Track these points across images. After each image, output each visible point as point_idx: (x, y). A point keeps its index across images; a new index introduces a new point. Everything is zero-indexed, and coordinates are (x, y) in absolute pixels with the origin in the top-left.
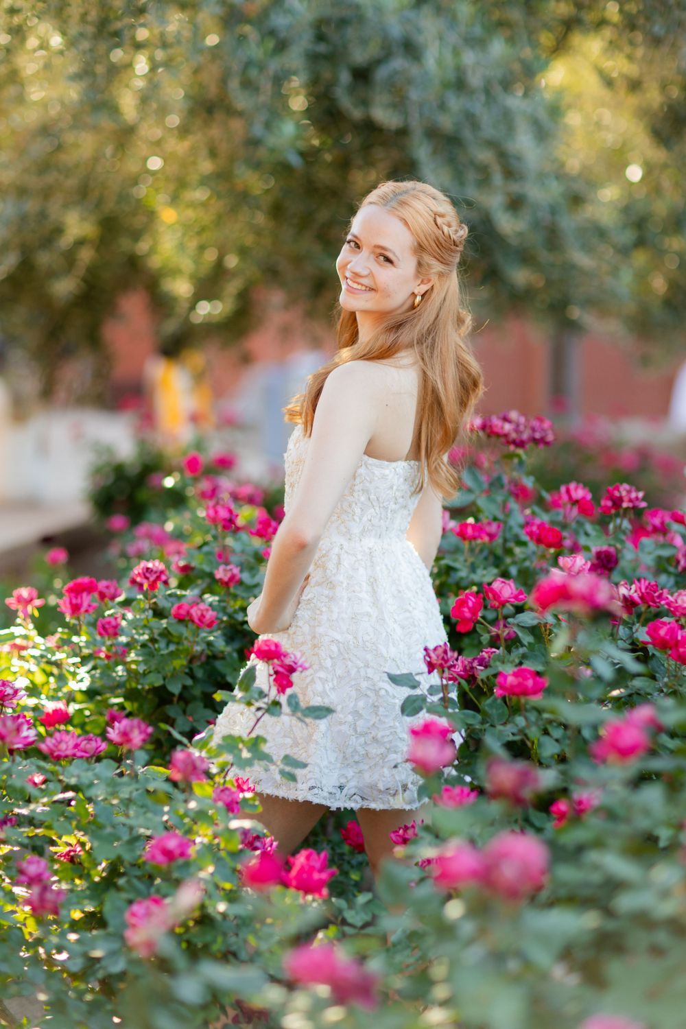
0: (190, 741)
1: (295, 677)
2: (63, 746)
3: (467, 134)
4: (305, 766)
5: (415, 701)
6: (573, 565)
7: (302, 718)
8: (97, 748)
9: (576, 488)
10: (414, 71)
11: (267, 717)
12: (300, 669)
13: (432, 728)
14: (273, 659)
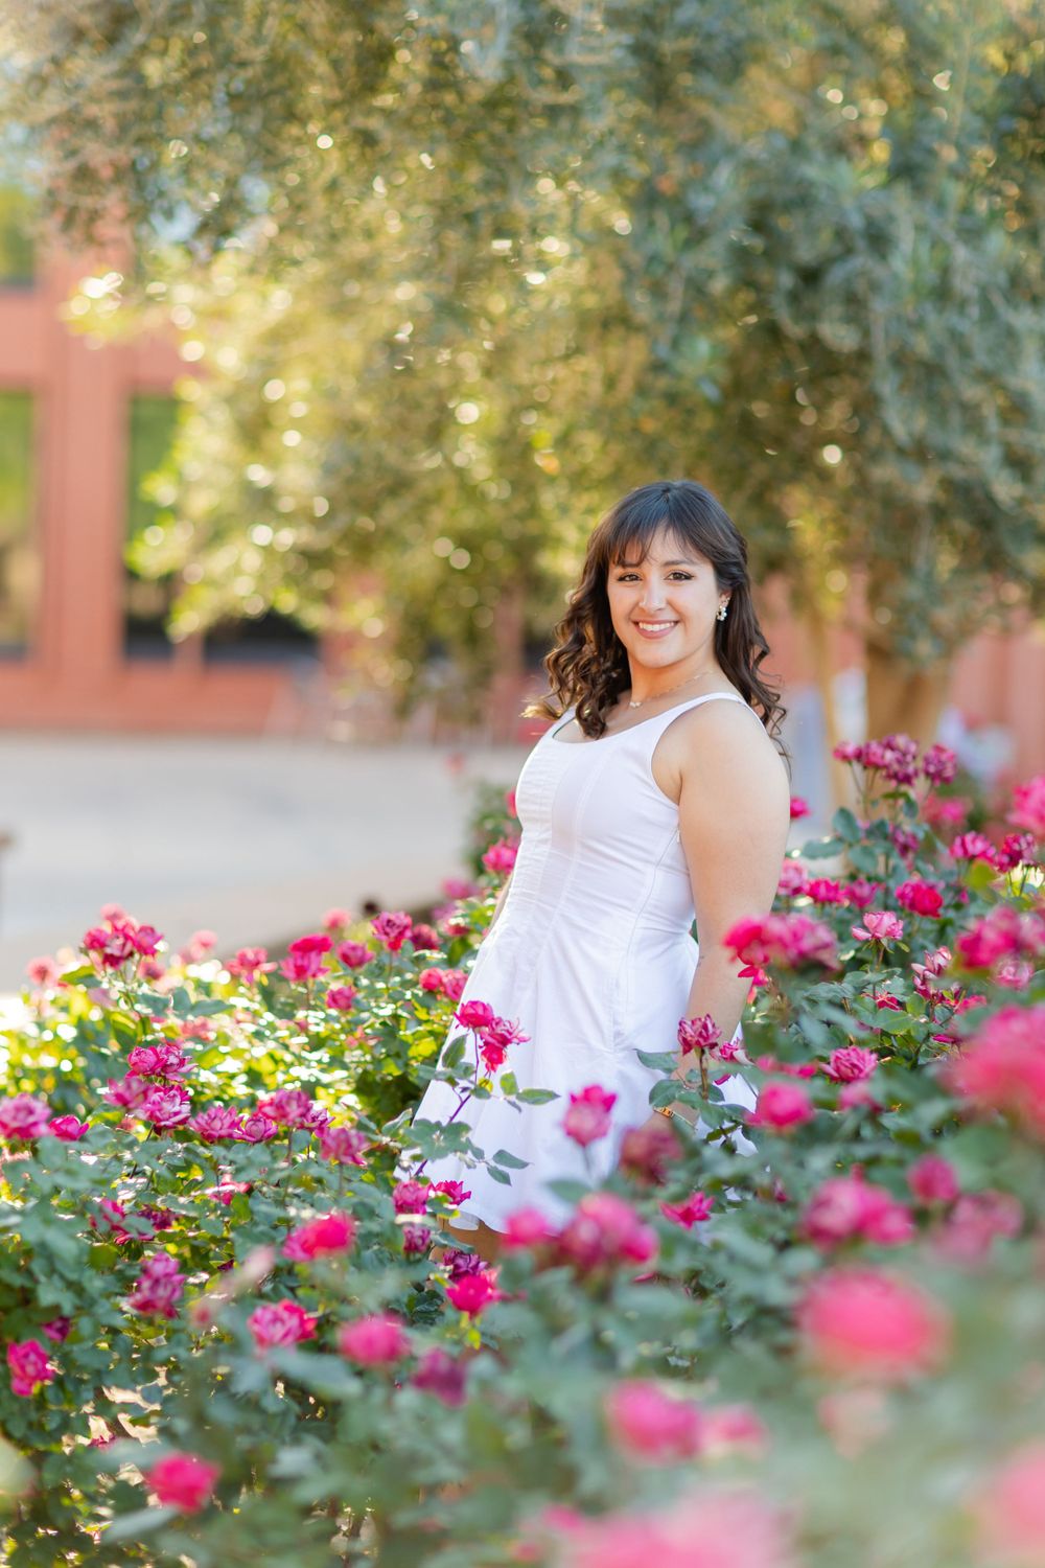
0: (379, 1125)
1: (510, 1050)
2: (217, 1124)
3: (952, 361)
4: (524, 1165)
5: (668, 1088)
6: (879, 924)
7: (518, 1102)
8: (265, 1132)
9: (974, 841)
10: (879, 272)
11: (473, 1098)
12: (515, 1040)
13: (595, 1095)
14: (480, 1025)
